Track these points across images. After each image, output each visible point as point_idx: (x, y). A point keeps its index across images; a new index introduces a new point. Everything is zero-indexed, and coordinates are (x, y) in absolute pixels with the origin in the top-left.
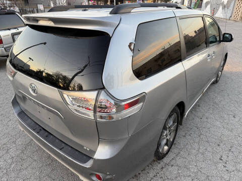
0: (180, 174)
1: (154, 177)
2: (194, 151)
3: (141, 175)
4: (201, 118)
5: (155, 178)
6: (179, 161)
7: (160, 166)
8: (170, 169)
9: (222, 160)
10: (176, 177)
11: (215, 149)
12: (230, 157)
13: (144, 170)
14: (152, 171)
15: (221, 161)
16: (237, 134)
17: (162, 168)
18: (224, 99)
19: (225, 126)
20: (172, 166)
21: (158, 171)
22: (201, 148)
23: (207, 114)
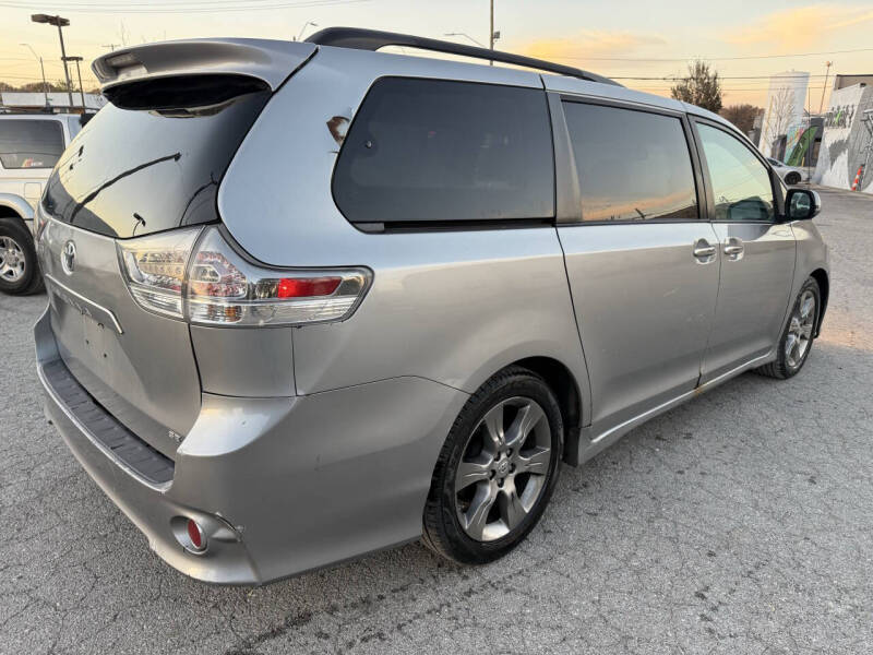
0: (526, 618)
1: (429, 612)
2: (609, 561)
3: (388, 600)
4: (681, 472)
5: (428, 617)
6: (541, 582)
7: (463, 585)
8: (498, 597)
9: (703, 597)
10: (508, 625)
11: (690, 563)
12: (741, 595)
13: (403, 589)
14: (430, 595)
15: (698, 601)
16: (798, 532)
17: (470, 593)
18: (797, 426)
19: (764, 503)
20: (508, 591)
21: (449, 599)
22: (640, 553)
23: (707, 464)
